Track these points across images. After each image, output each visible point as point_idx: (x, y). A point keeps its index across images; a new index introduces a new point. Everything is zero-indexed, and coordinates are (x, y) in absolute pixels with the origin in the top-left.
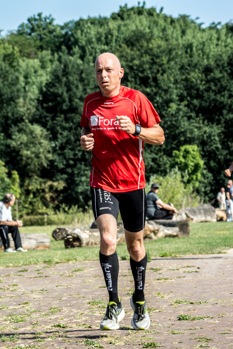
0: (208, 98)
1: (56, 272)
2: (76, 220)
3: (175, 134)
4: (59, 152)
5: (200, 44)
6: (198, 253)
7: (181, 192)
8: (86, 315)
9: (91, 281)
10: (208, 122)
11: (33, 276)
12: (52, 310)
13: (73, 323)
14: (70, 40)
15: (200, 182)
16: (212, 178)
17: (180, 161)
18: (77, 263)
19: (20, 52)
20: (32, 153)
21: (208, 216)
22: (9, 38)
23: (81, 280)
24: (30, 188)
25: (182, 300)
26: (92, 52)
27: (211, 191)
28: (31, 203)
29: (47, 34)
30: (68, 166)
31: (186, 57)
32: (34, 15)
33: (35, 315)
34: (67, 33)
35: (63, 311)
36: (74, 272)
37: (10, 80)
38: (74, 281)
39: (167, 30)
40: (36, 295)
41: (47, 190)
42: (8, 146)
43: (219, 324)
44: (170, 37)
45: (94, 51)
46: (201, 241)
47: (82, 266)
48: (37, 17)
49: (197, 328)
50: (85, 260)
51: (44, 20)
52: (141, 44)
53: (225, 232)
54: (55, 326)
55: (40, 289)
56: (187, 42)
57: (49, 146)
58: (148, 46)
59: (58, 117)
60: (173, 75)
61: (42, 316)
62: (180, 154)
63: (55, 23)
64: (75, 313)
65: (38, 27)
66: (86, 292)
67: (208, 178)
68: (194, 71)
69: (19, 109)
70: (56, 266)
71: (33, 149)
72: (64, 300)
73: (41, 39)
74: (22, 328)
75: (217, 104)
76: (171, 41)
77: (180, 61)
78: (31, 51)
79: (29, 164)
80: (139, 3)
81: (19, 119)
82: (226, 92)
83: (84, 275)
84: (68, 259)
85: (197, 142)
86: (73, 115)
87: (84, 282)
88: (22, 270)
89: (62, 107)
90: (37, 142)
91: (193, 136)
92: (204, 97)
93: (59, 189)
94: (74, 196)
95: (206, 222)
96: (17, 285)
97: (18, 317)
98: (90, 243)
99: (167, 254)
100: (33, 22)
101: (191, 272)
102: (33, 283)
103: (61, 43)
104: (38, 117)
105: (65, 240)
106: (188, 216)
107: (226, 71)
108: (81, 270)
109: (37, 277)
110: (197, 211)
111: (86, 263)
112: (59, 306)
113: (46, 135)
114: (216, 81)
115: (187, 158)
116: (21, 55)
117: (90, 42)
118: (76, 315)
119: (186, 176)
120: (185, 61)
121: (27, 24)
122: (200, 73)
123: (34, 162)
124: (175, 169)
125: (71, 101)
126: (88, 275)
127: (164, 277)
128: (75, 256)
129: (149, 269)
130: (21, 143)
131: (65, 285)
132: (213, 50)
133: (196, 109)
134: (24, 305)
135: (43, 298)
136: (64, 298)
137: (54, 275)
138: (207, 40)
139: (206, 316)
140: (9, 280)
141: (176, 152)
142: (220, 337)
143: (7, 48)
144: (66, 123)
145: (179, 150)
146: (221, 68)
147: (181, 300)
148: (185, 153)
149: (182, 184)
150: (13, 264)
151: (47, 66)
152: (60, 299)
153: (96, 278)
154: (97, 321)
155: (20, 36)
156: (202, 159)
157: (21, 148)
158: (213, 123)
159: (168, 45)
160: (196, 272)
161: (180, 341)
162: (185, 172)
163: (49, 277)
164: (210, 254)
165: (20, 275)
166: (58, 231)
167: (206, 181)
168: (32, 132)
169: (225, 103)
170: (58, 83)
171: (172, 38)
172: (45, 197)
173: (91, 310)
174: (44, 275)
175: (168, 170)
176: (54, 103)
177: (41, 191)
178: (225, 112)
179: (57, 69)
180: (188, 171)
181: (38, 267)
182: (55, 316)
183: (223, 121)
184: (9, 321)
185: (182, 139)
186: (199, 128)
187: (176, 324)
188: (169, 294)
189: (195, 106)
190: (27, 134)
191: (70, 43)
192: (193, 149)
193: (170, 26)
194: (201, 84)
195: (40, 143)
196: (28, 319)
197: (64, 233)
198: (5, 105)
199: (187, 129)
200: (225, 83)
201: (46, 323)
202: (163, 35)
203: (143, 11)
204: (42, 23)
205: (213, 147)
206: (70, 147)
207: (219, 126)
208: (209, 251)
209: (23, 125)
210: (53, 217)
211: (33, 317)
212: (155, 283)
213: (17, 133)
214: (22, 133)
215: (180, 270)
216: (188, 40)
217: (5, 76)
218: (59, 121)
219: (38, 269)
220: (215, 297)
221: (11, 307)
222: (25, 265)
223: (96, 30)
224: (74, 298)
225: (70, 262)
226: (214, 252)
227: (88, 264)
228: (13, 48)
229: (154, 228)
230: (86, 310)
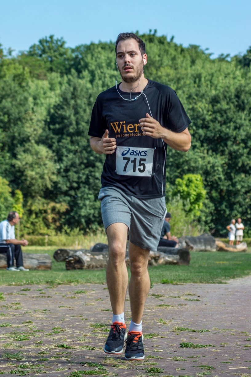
0: (214, 129)
1: (58, 293)
2: (77, 243)
3: (179, 162)
4: (64, 174)
5: (209, 75)
6: (199, 282)
7: (182, 220)
8: (90, 338)
9: (93, 303)
10: (212, 153)
11: (36, 295)
12: (55, 330)
13: (76, 344)
14: (79, 63)
15: (202, 211)
16: (214, 208)
17: (182, 190)
18: (79, 285)
19: (30, 72)
20: (37, 173)
21: (208, 245)
22: (20, 59)
23: (83, 303)
24: (33, 208)
25: (185, 327)
26: (101, 76)
27: (212, 221)
28: (32, 223)
29: (58, 56)
30: (71, 188)
31: (194, 87)
32: (46, 37)
33: (39, 334)
34: (77, 57)
35: (66, 331)
36: (77, 294)
37: (18, 100)
38: (76, 303)
39: (177, 59)
40: (39, 314)
41: (49, 211)
42: (13, 166)
43: (221, 353)
44: (179, 66)
45: (103, 75)
46: (201, 270)
47: (85, 288)
48: (48, 39)
49: (199, 355)
50: (87, 282)
51: (55, 42)
52: (150, 71)
53: (225, 262)
54: (58, 346)
55: (43, 308)
56: (196, 72)
57: (53, 168)
58: (157, 74)
59: (64, 139)
61: (46, 336)
62: (183, 182)
63: (66, 46)
64: (78, 334)
65: (50, 48)
66: (89, 315)
67: (209, 208)
68: (201, 101)
69: (26, 129)
70: (58, 287)
71: (38, 170)
72: (67, 321)
73: (52, 61)
74: (26, 346)
75: (222, 135)
76: (180, 70)
77: (188, 91)
78: (40, 73)
79: (33, 185)
80: (150, 31)
81: (25, 139)
82: (232, 123)
83: (86, 297)
84: (70, 281)
85: (201, 172)
86: (79, 138)
87: (86, 305)
88: (25, 289)
89: (68, 130)
90: (42, 163)
91: (197, 164)
92: (209, 127)
93: (61, 211)
94: (77, 218)
95: (206, 251)
96: (19, 304)
97: (22, 335)
98: (91, 266)
99: (168, 281)
100: (45, 44)
101: (192, 301)
102: (35, 302)
103: (71, 66)
104: (44, 138)
105: (67, 261)
106: (188, 245)
107: (233, 103)
108: (83, 292)
109: (39, 297)
110: (197, 240)
111: (88, 286)
112: (62, 327)
113: (52, 157)
114: (223, 112)
115: (190, 187)
116: (31, 76)
117: (100, 66)
118: (79, 337)
119: (188, 205)
120: (193, 90)
121: (38, 46)
122: (207, 103)
123: (38, 183)
124: (177, 197)
125: (78, 124)
126: (90, 297)
127: (165, 304)
128: (76, 278)
129: (150, 294)
130: (27, 163)
131: (67, 306)
132: (221, 82)
133: (202, 139)
134: (27, 324)
135: (46, 318)
136: (67, 319)
137: (56, 295)
138: (216, 71)
139: (208, 344)
140: (12, 299)
141: (178, 180)
142: (222, 366)
143: (17, 68)
144: (72, 145)
145: (182, 178)
146: (228, 99)
147: (183, 327)
148: (188, 182)
149: (183, 212)
150: (15, 283)
151: (56, 88)
152: (62, 319)
153: (98, 301)
154: (100, 344)
155: (31, 57)
156: (205, 189)
157: (26, 168)
158: (217, 154)
159: (177, 73)
160: (197, 300)
161: (183, 368)
162: (186, 200)
163: (51, 297)
164: (211, 283)
165: (22, 294)
166: (59, 252)
167: (207, 211)
168: (37, 153)
169: (230, 135)
170: (66, 105)
171: (181, 67)
172: (47, 218)
173: (94, 332)
174: (46, 295)
175: (170, 198)
176: (61, 126)
177: (43, 212)
178: (229, 143)
179: (66, 92)
180: (190, 200)
181: (40, 287)
182: (59, 337)
183: (227, 152)
184: (13, 339)
185: (186, 167)
186: (203, 158)
187: (179, 351)
188: (171, 321)
189: (200, 136)
190: (32, 155)
191: (79, 67)
192: (197, 178)
193: (180, 56)
194: (207, 114)
195: (45, 165)
196: (31, 338)
197: (65, 255)
198: (12, 125)
199: (191, 159)
200: (231, 115)
201: (49, 343)
202: (173, 63)
203: (154, 39)
204: (53, 45)
205: (216, 177)
206: (75, 170)
207: (223, 157)
208: (209, 280)
209: (29, 145)
210: (55, 238)
211: (36, 336)
212: (157, 309)
213: (22, 153)
214: (28, 153)
215: (182, 297)
216: (198, 70)
217: (14, 96)
218: (65, 143)
219: (40, 289)
220: (216, 327)
221: (15, 325)
222: (28, 284)
223: (106, 55)
224: (76, 319)
225: (72, 284)
226: (215, 281)
227: (90, 287)
228: (24, 69)
229: (155, 254)
230: (88, 332)
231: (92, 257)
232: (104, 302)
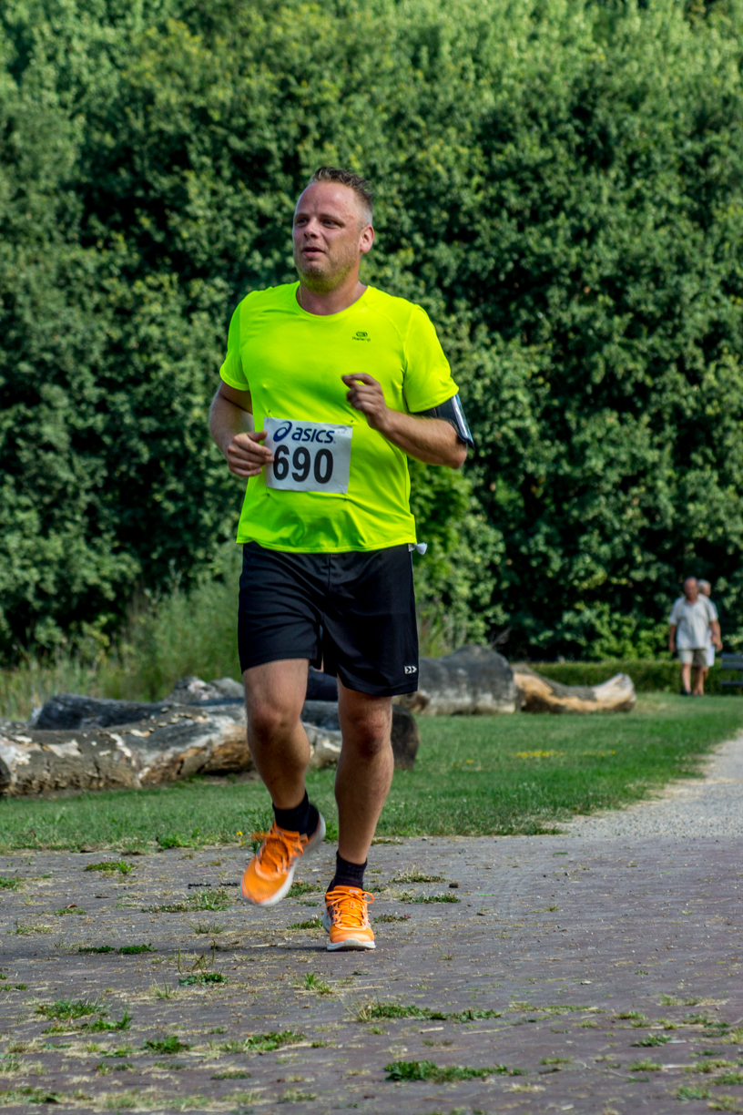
0: (494, 241)
5: (469, 30)
6: (453, 830)
8: (37, 1056)
9: (47, 926)
10: (490, 333)
16: (501, 547)
21: (485, 690)
23: (6, 924)
25: (401, 1003)
27: (497, 596)
31: (414, 80)
43: (545, 1097)
46: (460, 785)
47: (11, 870)
49: (460, 1109)
50: (20, 847)
52: (242, 22)
53: (549, 753)
56: (417, 20)
58: (268, 32)
60: (359, 148)
66: (30, 971)
68: (440, 134)
75: (527, 262)
76: (356, 18)
77: (391, 97)
82: (562, 218)
83: (20, 902)
87: (18, 932)
92: (474, 235)
95: (476, 712)
98: (35, 783)
101: (427, 902)
107: (563, 137)
108: (5, 885)
110: (443, 671)
111: (26, 859)
114: (526, 176)
120: (410, 94)
122: (463, 144)
126: (32, 903)
132: (517, 56)
133: (447, 282)
138: (494, 17)
139: (492, 1067)
146: (545, 125)
147: (395, 1005)
153: (67, 915)
154: (76, 1079)
158: (507, 338)
159: (345, 30)
160: (449, 900)
164: (499, 833)
167: (477, 558)
169: (556, 262)
173: (51, 1034)
178: (555, 294)
183: (546, 328)
187: (381, 1096)
188: (348, 981)
189: (442, 271)
194: (466, 186)
200: (560, 184)
205: (508, 429)
207: (533, 349)
208: (493, 824)
212: (295, 937)
215: (388, 891)
216: (425, 15)
220: (522, 998)
226: (514, 827)
227: (33, 863)
230: (31, 1037)
231: (37, 747)
232: (87, 918)
